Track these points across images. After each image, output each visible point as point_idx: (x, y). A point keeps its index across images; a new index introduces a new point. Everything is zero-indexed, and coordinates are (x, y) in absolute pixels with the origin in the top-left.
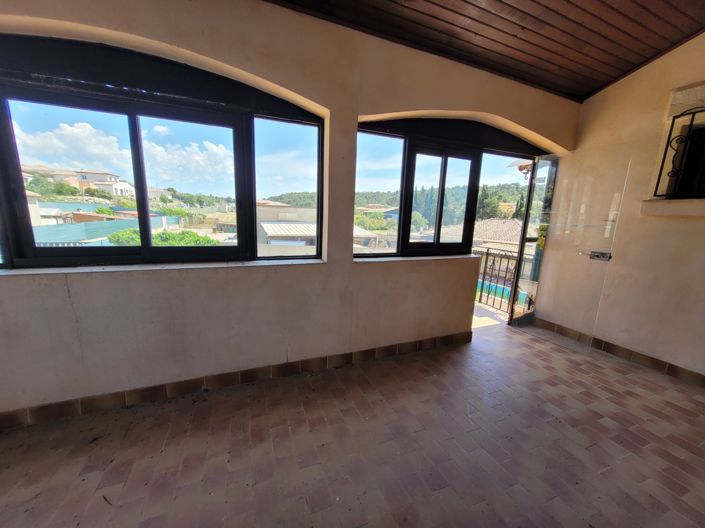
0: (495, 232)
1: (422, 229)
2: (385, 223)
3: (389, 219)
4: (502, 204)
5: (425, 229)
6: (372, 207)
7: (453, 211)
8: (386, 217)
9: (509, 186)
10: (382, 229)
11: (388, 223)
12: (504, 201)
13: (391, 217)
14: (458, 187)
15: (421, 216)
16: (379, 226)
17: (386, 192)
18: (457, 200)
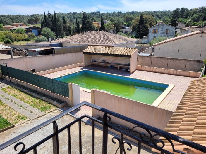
0: (94, 39)
1: (50, 39)
2: (27, 36)
3: (29, 33)
4: (94, 22)
5: (52, 40)
6: (16, 26)
7: (69, 27)
8: (27, 32)
9: (96, 13)
10: (26, 40)
11: (29, 36)
12: (95, 21)
13: (31, 32)
14: (71, 13)
15: (50, 30)
16: (23, 38)
17: (26, 15)
18: (71, 20)
